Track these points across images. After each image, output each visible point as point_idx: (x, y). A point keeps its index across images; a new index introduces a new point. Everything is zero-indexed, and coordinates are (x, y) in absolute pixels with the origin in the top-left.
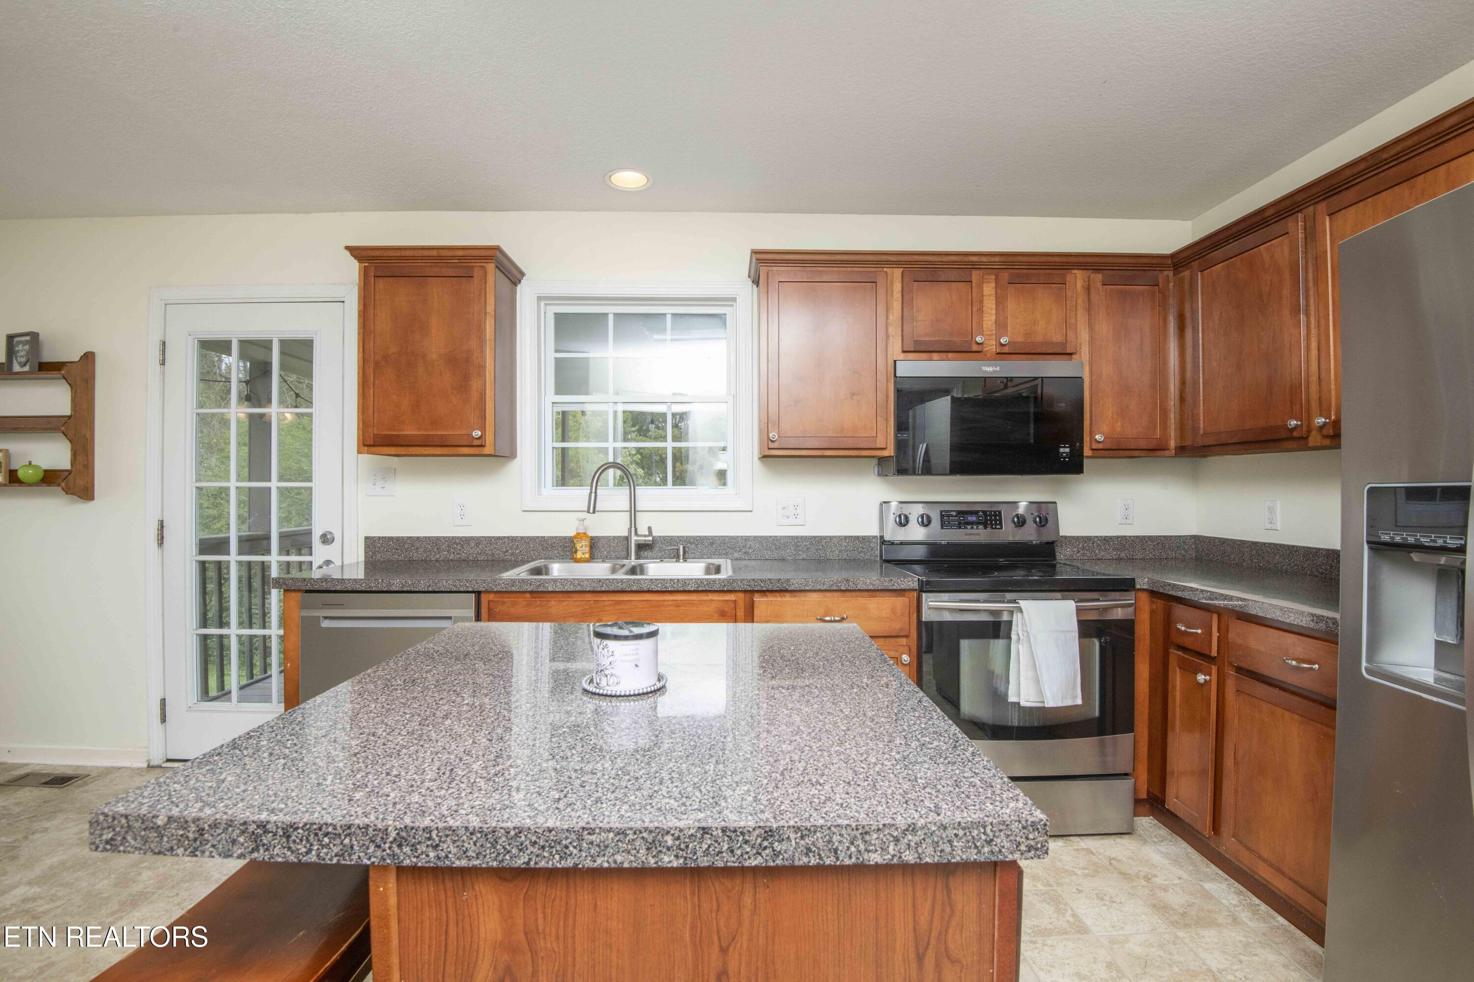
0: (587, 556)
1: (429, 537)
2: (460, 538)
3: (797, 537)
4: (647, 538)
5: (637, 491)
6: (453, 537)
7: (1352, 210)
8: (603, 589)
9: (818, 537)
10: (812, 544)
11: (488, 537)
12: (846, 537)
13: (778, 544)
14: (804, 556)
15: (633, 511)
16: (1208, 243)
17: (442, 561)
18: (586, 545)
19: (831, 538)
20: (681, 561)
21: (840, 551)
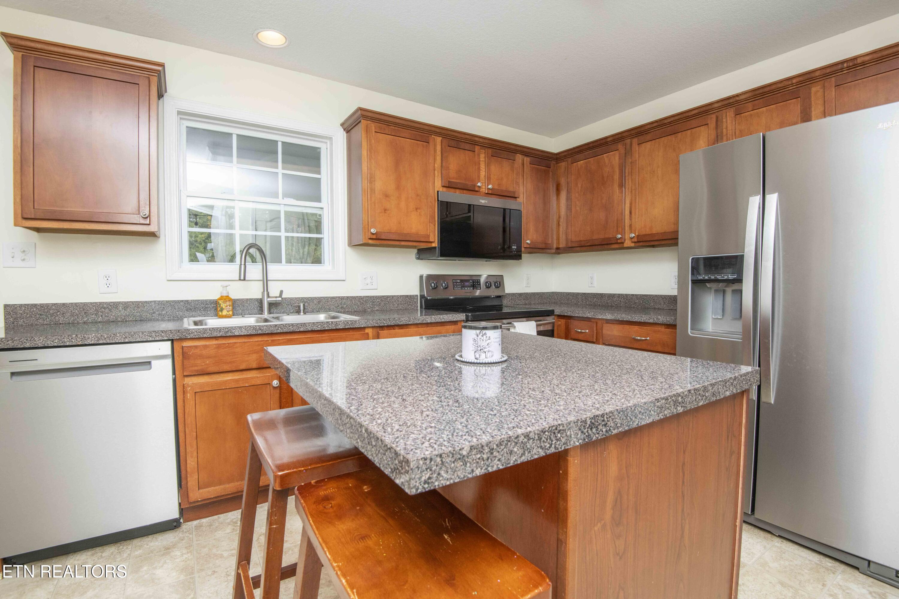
0: (231, 313)
1: (76, 304)
2: (109, 304)
3: (373, 297)
4: (277, 299)
5: (268, 266)
6: (100, 303)
7: (649, 143)
8: (278, 331)
9: (385, 296)
10: (382, 300)
11: (135, 302)
12: (401, 296)
13: (362, 301)
14: (377, 308)
15: (266, 281)
16: (576, 150)
17: (90, 323)
18: (230, 305)
19: (393, 297)
20: (302, 314)
21: (398, 305)
